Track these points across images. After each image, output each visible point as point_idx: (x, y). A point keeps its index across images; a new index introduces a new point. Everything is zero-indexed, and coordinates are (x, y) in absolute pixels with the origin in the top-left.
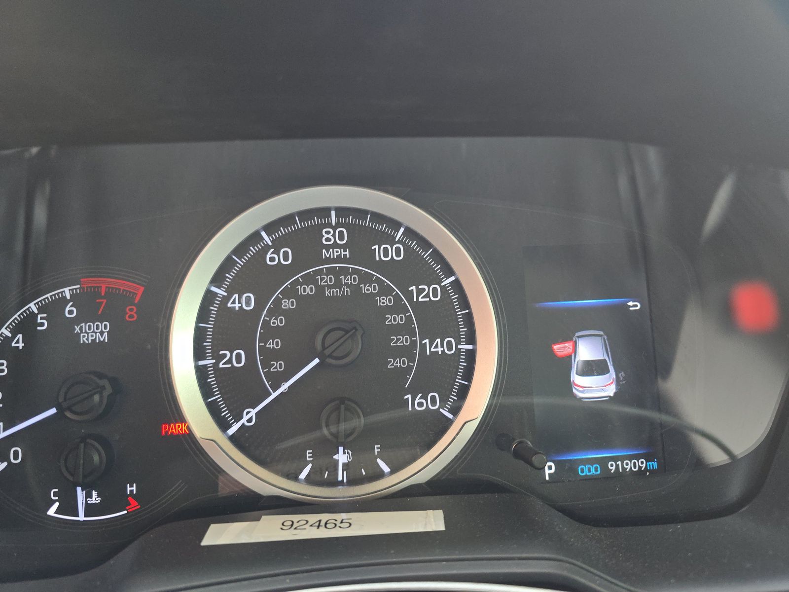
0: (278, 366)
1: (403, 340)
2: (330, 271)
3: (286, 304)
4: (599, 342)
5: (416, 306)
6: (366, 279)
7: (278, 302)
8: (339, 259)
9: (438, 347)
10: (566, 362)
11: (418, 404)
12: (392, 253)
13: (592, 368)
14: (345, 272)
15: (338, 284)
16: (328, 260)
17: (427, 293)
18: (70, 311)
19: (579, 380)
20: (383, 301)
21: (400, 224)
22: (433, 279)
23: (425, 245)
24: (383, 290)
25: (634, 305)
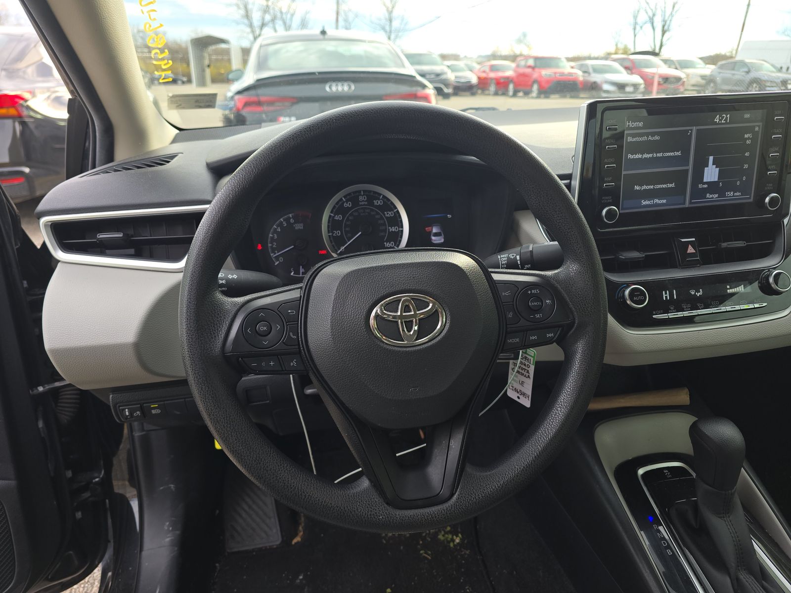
0: (349, 235)
1: (383, 228)
2: (362, 208)
3: (350, 218)
4: (439, 228)
5: (387, 218)
6: (372, 210)
7: (348, 217)
8: (364, 205)
9: (393, 229)
10: (430, 232)
11: (388, 245)
12: (379, 203)
13: (436, 235)
14: (366, 208)
15: (364, 212)
16: (361, 205)
17: (390, 214)
18: (292, 221)
19: (433, 238)
20: (377, 217)
21: (381, 194)
22: (391, 210)
23: (389, 200)
24: (377, 213)
25: (449, 216)
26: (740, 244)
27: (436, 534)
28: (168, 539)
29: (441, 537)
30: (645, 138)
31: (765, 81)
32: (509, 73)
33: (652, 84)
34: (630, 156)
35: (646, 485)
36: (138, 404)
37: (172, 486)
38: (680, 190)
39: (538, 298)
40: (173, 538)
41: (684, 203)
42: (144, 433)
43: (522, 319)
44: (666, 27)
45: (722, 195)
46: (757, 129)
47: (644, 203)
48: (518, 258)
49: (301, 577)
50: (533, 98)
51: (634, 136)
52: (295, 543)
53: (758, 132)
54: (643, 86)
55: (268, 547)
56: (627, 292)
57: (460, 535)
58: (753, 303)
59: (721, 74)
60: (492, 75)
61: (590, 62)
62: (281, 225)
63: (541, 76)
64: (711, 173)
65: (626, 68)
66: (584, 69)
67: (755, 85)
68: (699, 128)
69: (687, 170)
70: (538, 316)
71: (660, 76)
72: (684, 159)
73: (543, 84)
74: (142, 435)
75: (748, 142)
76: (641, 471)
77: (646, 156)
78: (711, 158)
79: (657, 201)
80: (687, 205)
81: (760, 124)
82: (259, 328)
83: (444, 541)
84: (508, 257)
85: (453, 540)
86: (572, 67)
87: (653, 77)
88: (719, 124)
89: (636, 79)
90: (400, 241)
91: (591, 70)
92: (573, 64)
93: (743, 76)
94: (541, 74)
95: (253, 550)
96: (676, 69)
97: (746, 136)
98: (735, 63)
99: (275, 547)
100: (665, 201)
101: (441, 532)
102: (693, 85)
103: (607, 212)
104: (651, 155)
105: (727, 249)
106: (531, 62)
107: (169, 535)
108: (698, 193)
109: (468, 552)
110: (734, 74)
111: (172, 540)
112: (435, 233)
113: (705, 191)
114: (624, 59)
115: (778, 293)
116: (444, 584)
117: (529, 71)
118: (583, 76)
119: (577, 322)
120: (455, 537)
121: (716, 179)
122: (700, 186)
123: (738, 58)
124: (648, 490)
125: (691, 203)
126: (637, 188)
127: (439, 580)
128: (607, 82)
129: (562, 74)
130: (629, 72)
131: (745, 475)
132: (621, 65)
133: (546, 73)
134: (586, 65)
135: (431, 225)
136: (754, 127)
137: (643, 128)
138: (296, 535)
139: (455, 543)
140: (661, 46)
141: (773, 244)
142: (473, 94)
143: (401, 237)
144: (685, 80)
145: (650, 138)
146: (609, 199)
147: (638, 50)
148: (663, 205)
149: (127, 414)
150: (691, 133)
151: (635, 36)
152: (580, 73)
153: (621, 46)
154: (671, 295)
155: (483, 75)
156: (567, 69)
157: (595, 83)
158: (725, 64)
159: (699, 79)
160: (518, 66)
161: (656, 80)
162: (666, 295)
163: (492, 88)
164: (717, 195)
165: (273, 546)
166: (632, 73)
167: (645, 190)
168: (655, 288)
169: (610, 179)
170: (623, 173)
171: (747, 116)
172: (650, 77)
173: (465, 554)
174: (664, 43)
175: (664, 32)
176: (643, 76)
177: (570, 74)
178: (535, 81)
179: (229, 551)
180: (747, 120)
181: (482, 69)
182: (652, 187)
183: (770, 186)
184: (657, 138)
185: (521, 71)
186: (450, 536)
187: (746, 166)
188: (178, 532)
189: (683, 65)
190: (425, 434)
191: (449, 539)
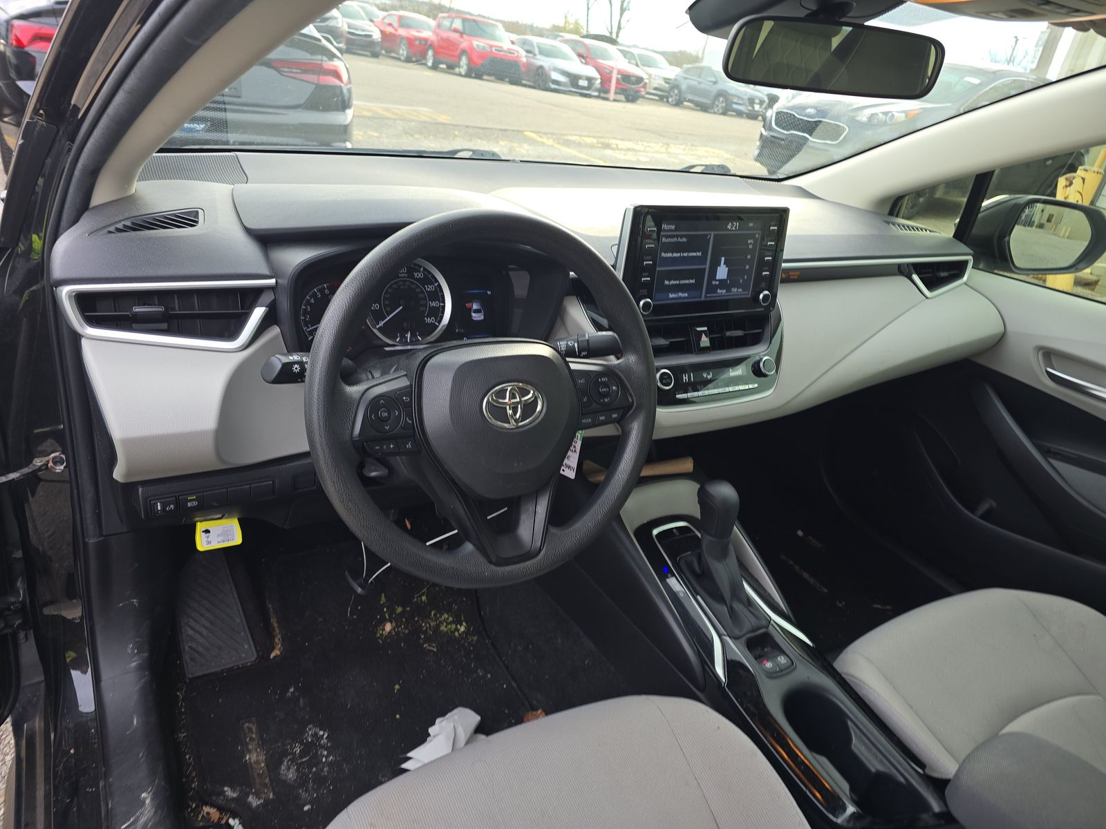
0: (388, 309)
1: (424, 302)
2: (401, 281)
3: (389, 290)
4: (479, 304)
5: (427, 292)
6: (412, 283)
7: (387, 290)
8: (404, 277)
9: (433, 304)
10: (471, 309)
11: (429, 320)
12: (420, 275)
13: (477, 311)
14: (406, 281)
15: (404, 285)
16: (401, 277)
17: (430, 288)
18: (327, 291)
19: (473, 315)
20: (417, 290)
21: (420, 267)
22: (432, 283)
23: (429, 273)
24: (418, 287)
25: (489, 293)
26: (739, 333)
27: (438, 626)
28: (134, 664)
29: (443, 628)
30: (675, 240)
31: (732, 95)
32: (426, 34)
33: (610, 80)
34: (663, 254)
35: (660, 543)
36: (173, 497)
37: (135, 601)
38: (698, 286)
39: (606, 385)
40: (140, 662)
41: (701, 297)
42: (102, 538)
43: (594, 403)
44: (625, 6)
45: (729, 290)
46: (757, 236)
47: (672, 296)
48: (576, 345)
49: (292, 690)
50: (460, 75)
51: (667, 237)
52: (275, 657)
53: (758, 239)
54: (599, 81)
55: (240, 666)
56: (658, 375)
57: (464, 624)
58: (747, 384)
59: (688, 80)
60: (402, 32)
61: (536, 40)
62: (314, 295)
63: (472, 48)
64: (722, 272)
65: (580, 56)
66: (527, 47)
67: (721, 99)
68: (715, 233)
69: (705, 269)
70: (606, 400)
71: (619, 72)
72: (702, 260)
73: (475, 59)
74: (96, 542)
75: (750, 247)
76: (655, 532)
77: (676, 255)
78: (723, 259)
79: (681, 294)
80: (703, 298)
81: (760, 232)
82: (381, 414)
83: (447, 632)
84: (567, 345)
85: (457, 630)
86: (513, 43)
87: (611, 72)
88: (731, 230)
89: (591, 71)
90: (442, 317)
91: (537, 51)
92: (514, 37)
93: (710, 86)
94: (472, 44)
95: (222, 671)
96: (637, 65)
97: (749, 242)
98: (702, 69)
99: (249, 664)
100: (686, 295)
101: (443, 624)
102: (656, 89)
103: (644, 304)
104: (679, 254)
105: (730, 338)
106: (458, 24)
107: (134, 659)
108: (712, 289)
109: (475, 638)
110: (700, 83)
111: (139, 664)
112: (475, 310)
113: (717, 287)
114: (576, 42)
115: (765, 376)
116: (454, 672)
117: (455, 36)
118: (526, 56)
119: (635, 404)
120: (459, 626)
121: (726, 278)
122: (714, 282)
123: (704, 64)
124: (662, 546)
125: (706, 297)
126: (667, 282)
127: (449, 669)
128: (556, 69)
129: (500, 49)
130: (583, 61)
131: (737, 531)
132: (574, 49)
133: (478, 43)
134: (531, 44)
135: (471, 302)
136: (755, 234)
137: (676, 230)
138: (273, 649)
139: (460, 632)
140: (619, 28)
141: (763, 332)
142: (375, 55)
143: (443, 312)
144: (647, 81)
145: (679, 240)
146: (645, 292)
147: (593, 31)
148: (685, 298)
149: (159, 508)
150: (710, 238)
151: (588, 9)
152: (523, 53)
153: (571, 20)
154: (689, 377)
155: (389, 30)
156: (505, 41)
157: (541, 67)
158: (691, 68)
159: (663, 82)
160: (439, 26)
161: (615, 76)
162: (685, 378)
163: (403, 52)
164: (725, 291)
165: (247, 663)
166: (586, 63)
167: (672, 285)
168: (678, 371)
169: (647, 274)
170: (658, 269)
171: (751, 225)
172: (608, 71)
173: (472, 640)
174: (622, 26)
175: (623, 10)
176: (599, 69)
177: (509, 51)
178: (464, 52)
179: (190, 676)
180: (751, 229)
181: (387, 21)
182: (678, 282)
183: (763, 285)
184: (684, 240)
185: (445, 35)
186: (454, 626)
187: (747, 267)
188: (146, 655)
189: (645, 62)
190: (411, 524)
191: (453, 629)
